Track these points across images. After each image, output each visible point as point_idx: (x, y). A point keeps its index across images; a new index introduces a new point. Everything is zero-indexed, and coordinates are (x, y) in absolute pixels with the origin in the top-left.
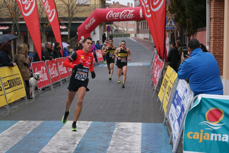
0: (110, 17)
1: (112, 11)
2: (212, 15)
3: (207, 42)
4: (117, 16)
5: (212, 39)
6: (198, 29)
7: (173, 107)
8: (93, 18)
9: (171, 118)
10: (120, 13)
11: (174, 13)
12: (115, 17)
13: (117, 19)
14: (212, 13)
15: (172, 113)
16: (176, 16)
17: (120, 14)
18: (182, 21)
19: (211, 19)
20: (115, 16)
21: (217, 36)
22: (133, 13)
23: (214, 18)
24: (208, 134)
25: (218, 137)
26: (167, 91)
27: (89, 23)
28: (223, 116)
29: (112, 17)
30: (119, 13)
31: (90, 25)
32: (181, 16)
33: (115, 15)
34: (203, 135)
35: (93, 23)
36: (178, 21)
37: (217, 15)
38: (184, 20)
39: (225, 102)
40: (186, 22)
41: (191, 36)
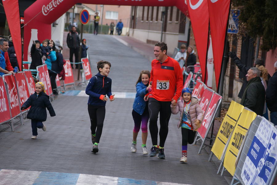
7: (248, 161)
9: (244, 176)
11: (241, 5)
15: (246, 170)
16: (244, 11)
18: (254, 21)
26: (232, 140)
27: (50, 3)
31: (53, 7)
32: (254, 11)
35: (58, 4)
38: (260, 21)
40: (265, 25)
41: (269, 50)
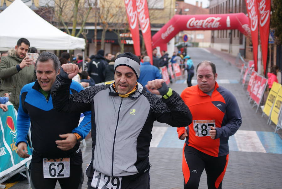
0: (191, 25)
4: (200, 25)
8: (171, 26)
10: (204, 20)
12: (197, 26)
13: (199, 28)
17: (203, 22)
20: (198, 24)
22: (219, 21)
27: (166, 32)
29: (193, 26)
31: (168, 34)
33: (197, 23)
35: (171, 32)
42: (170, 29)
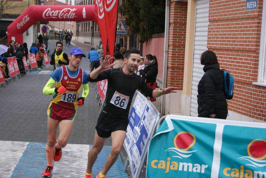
0: (47, 15)
1: (50, 9)
2: (172, 20)
3: (165, 51)
4: (56, 15)
5: (171, 48)
6: (154, 35)
8: (27, 16)
10: (60, 11)
11: (126, 15)
12: (53, 16)
13: (55, 19)
14: (172, 17)
16: (128, 19)
17: (59, 13)
18: (134, 24)
19: (170, 24)
20: (54, 15)
21: (177, 44)
22: (74, 12)
23: (174, 23)
24: (176, 163)
25: (188, 167)
27: (22, 22)
28: (194, 142)
29: (49, 16)
30: (58, 11)
31: (23, 24)
32: (134, 18)
33: (53, 13)
34: (171, 164)
35: (26, 22)
36: (130, 25)
37: (177, 20)
38: (137, 24)
39: (198, 125)
40: (140, 26)
41: (144, 42)
42: (25, 18)
